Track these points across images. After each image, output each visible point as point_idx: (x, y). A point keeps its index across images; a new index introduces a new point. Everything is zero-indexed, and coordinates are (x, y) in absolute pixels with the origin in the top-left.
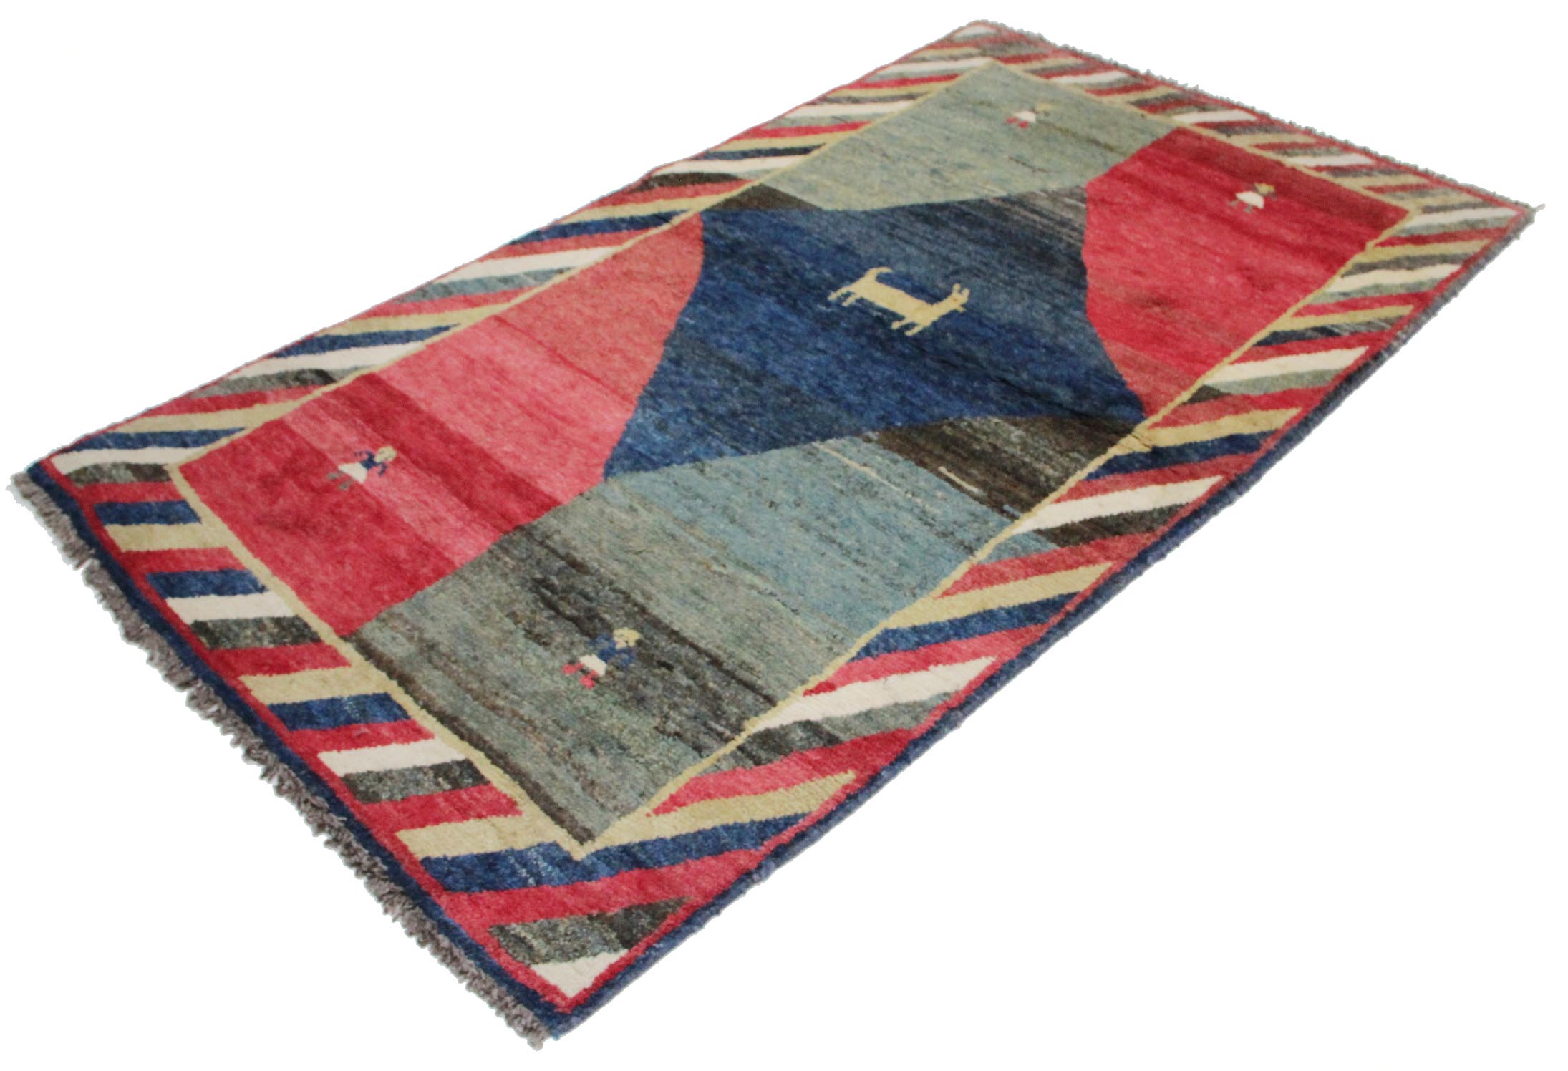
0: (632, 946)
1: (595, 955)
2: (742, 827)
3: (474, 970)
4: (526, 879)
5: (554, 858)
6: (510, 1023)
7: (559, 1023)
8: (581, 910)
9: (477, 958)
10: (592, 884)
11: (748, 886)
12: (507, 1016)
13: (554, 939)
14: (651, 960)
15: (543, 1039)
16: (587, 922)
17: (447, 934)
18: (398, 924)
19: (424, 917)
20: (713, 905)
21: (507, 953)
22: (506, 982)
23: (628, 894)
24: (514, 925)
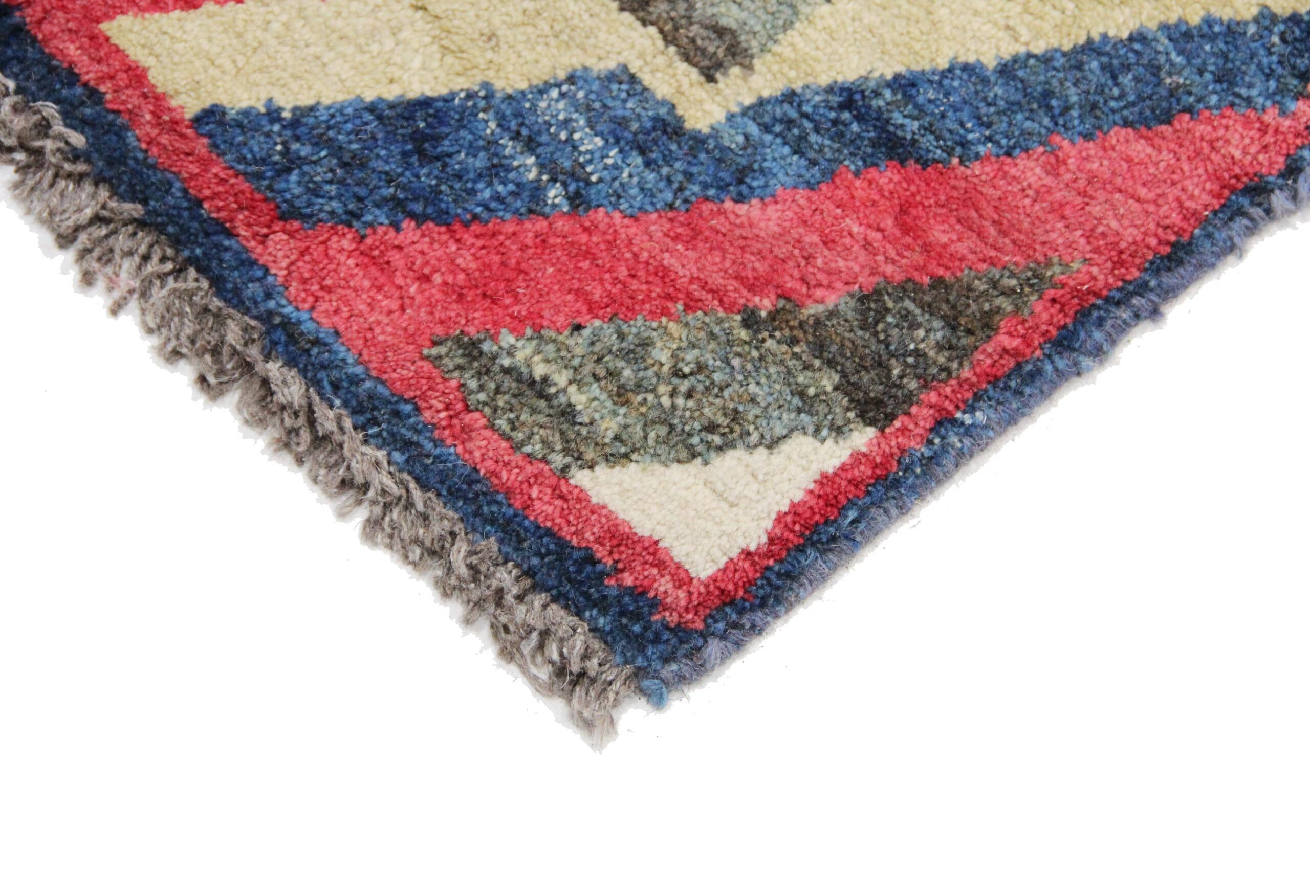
0: (891, 418)
1: (773, 444)
2: (1233, 31)
3: (383, 479)
4: (537, 191)
5: (622, 123)
6: (508, 653)
7: (667, 660)
8: (718, 294)
9: (393, 442)
10: (750, 210)
11: (1253, 229)
12: (500, 630)
13: (639, 387)
14: (948, 461)
15: (616, 703)
16: (744, 334)
17: (291, 362)
18: (129, 321)
19: (216, 303)
20: (1142, 289)
21: (491, 427)
22: (492, 520)
23: (867, 244)
24: (507, 339)
